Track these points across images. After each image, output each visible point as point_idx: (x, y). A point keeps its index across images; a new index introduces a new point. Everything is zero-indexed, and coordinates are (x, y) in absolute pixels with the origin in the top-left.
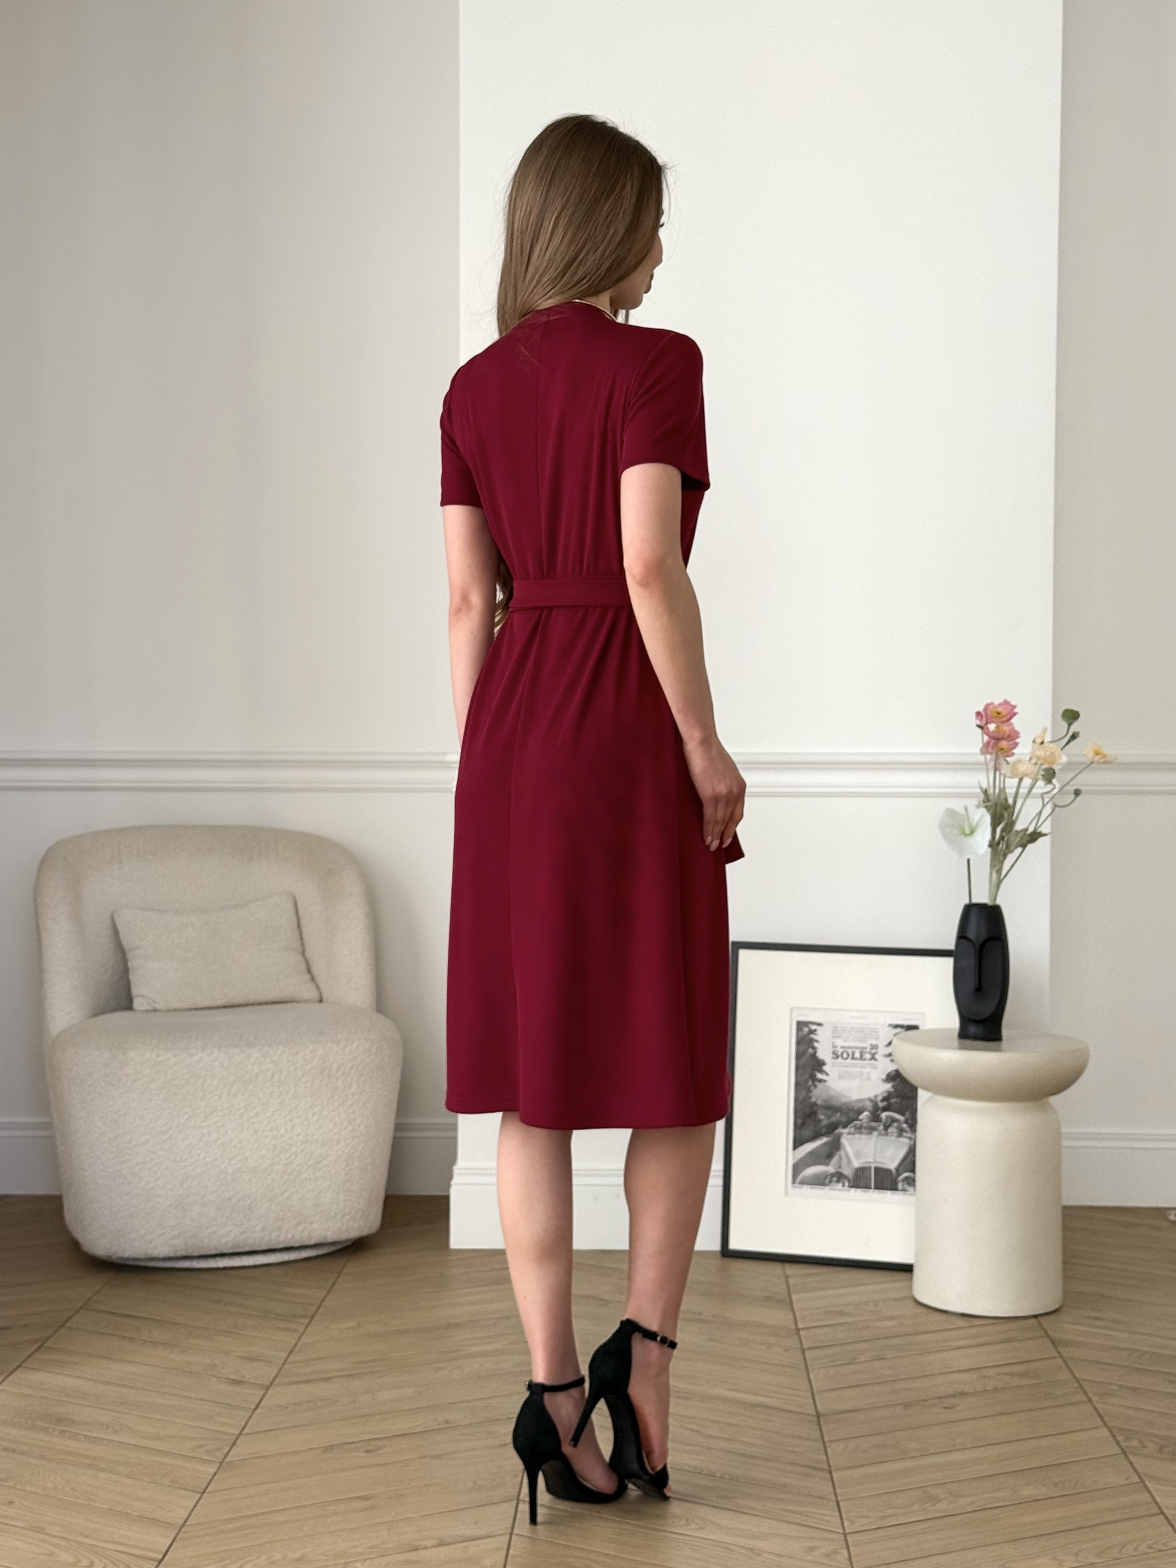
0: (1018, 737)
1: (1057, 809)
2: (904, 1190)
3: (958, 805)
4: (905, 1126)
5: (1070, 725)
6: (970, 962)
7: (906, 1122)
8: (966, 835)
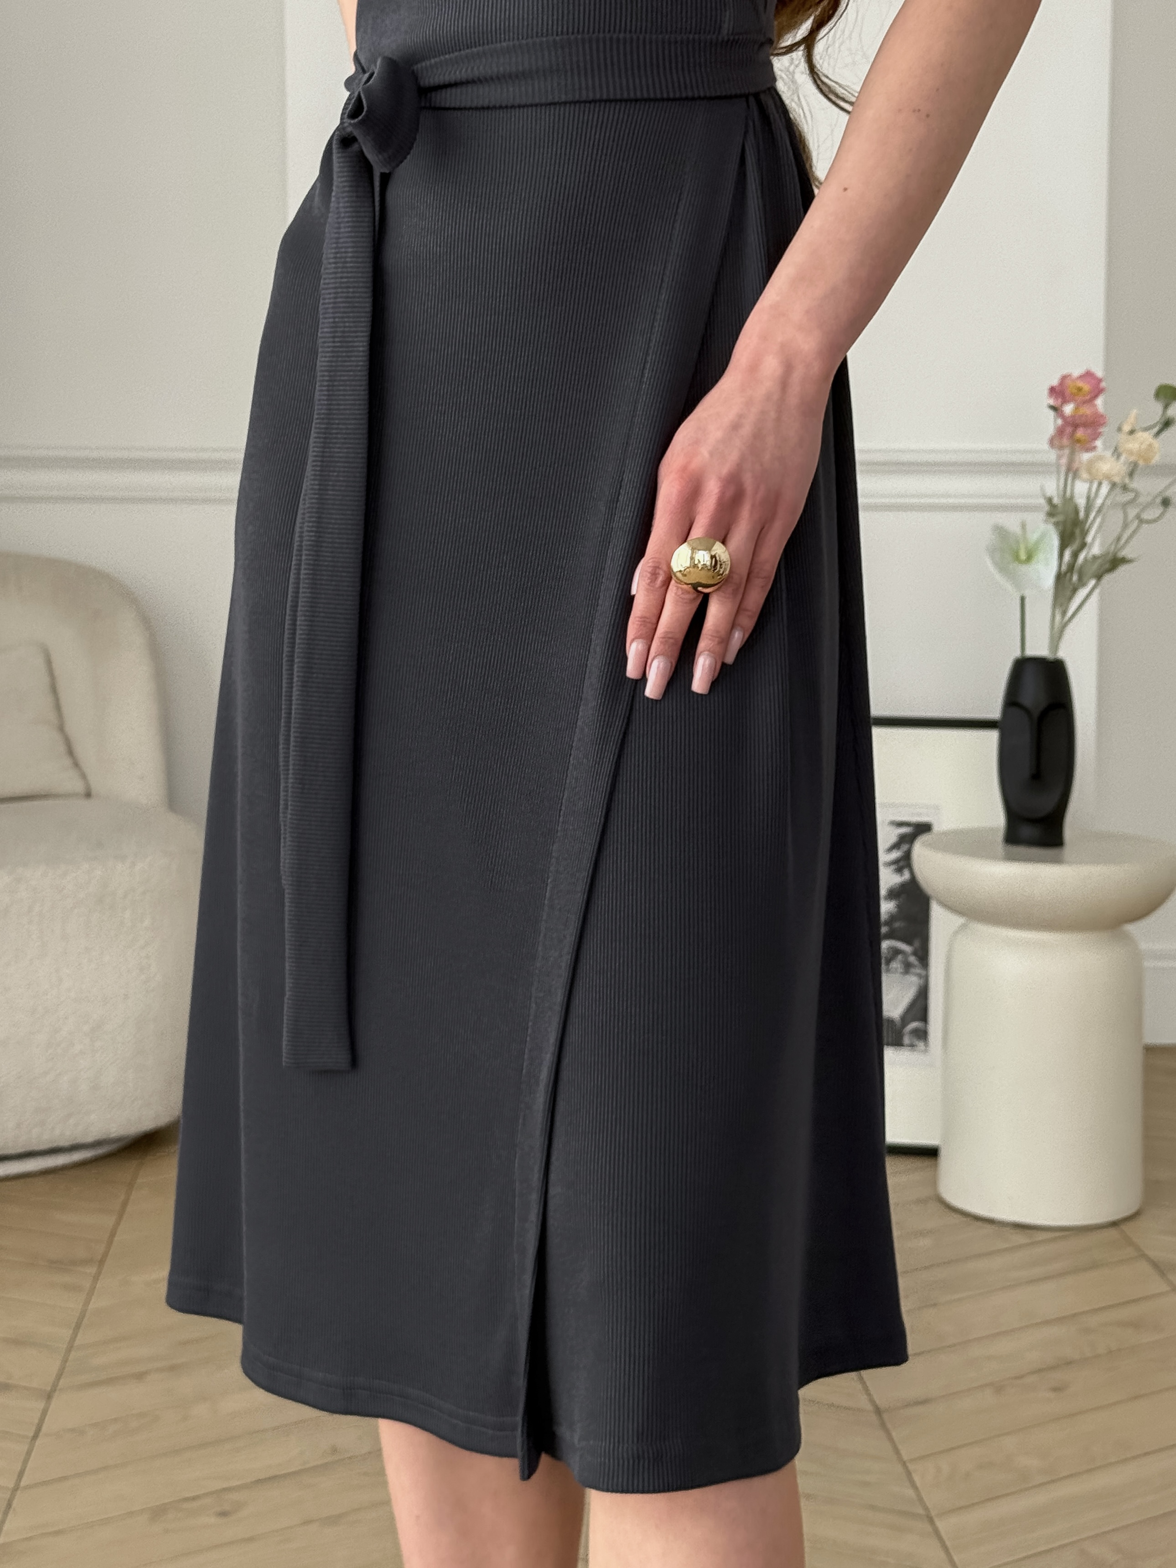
0: (1102, 424)
1: (1145, 526)
2: (912, 1046)
3: (1011, 522)
4: (912, 959)
5: (1166, 407)
6: (1025, 739)
7: (915, 953)
8: (1020, 562)
